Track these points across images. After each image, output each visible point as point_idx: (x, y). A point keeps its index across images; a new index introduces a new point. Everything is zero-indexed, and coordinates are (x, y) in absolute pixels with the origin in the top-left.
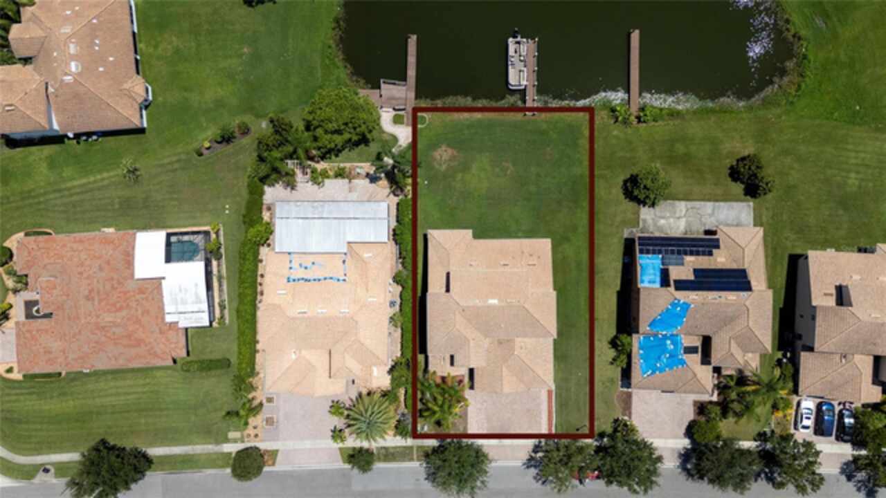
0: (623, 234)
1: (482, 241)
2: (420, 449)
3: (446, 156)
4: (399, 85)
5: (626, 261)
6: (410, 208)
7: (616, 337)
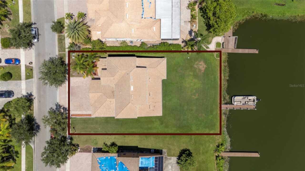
0: (164, 149)
1: (161, 83)
2: (64, 55)
3: (201, 67)
4: (235, 45)
5: (152, 150)
6: (177, 50)
7: (116, 145)
